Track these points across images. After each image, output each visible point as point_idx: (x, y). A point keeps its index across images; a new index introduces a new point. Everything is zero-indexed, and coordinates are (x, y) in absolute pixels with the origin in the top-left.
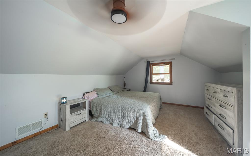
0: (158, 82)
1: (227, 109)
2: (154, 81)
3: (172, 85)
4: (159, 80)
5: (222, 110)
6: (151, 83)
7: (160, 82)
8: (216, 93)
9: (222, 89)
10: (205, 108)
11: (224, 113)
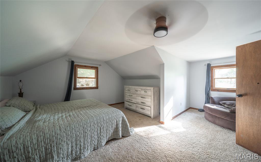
0: (83, 87)
1: (147, 98)
2: (78, 86)
3: (98, 89)
4: (84, 85)
5: (142, 100)
6: (76, 88)
7: (85, 86)
8: (137, 91)
9: (142, 88)
10: (126, 102)
11: (144, 101)
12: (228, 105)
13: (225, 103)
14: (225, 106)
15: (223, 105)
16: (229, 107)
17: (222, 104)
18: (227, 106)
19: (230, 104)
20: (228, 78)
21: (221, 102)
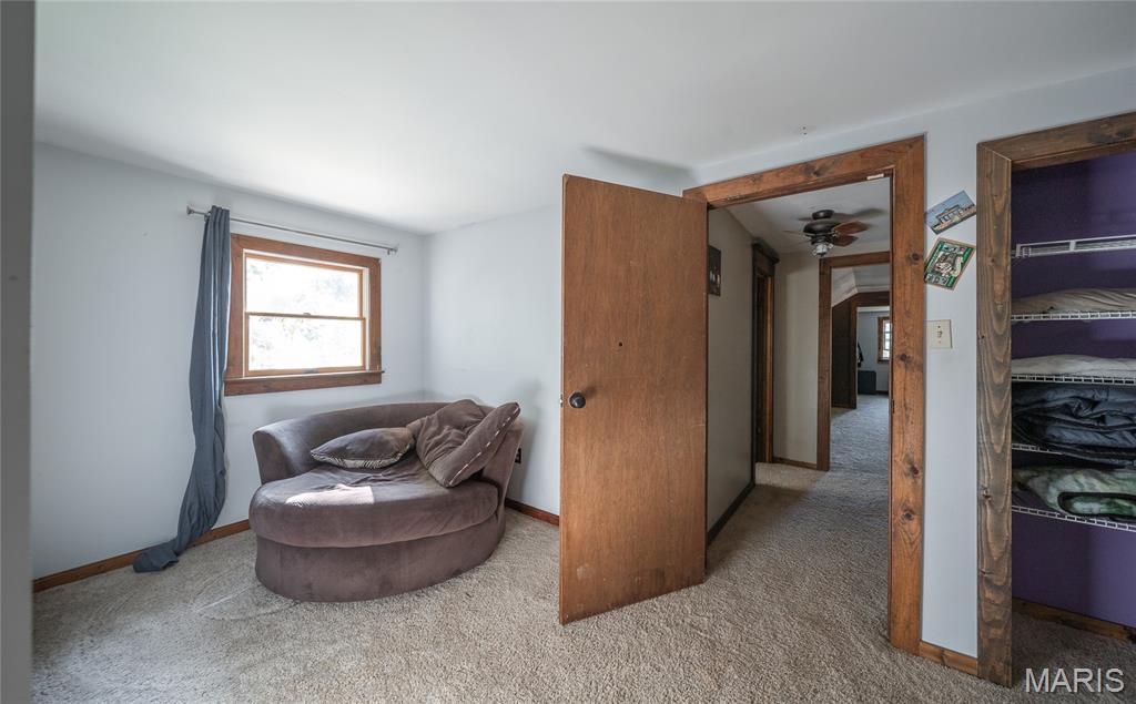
12: (364, 455)
13: (341, 452)
14: (350, 463)
15: (336, 461)
16: (371, 463)
17: (328, 459)
18: (360, 463)
19: (367, 450)
20: (308, 316)
21: (318, 453)
